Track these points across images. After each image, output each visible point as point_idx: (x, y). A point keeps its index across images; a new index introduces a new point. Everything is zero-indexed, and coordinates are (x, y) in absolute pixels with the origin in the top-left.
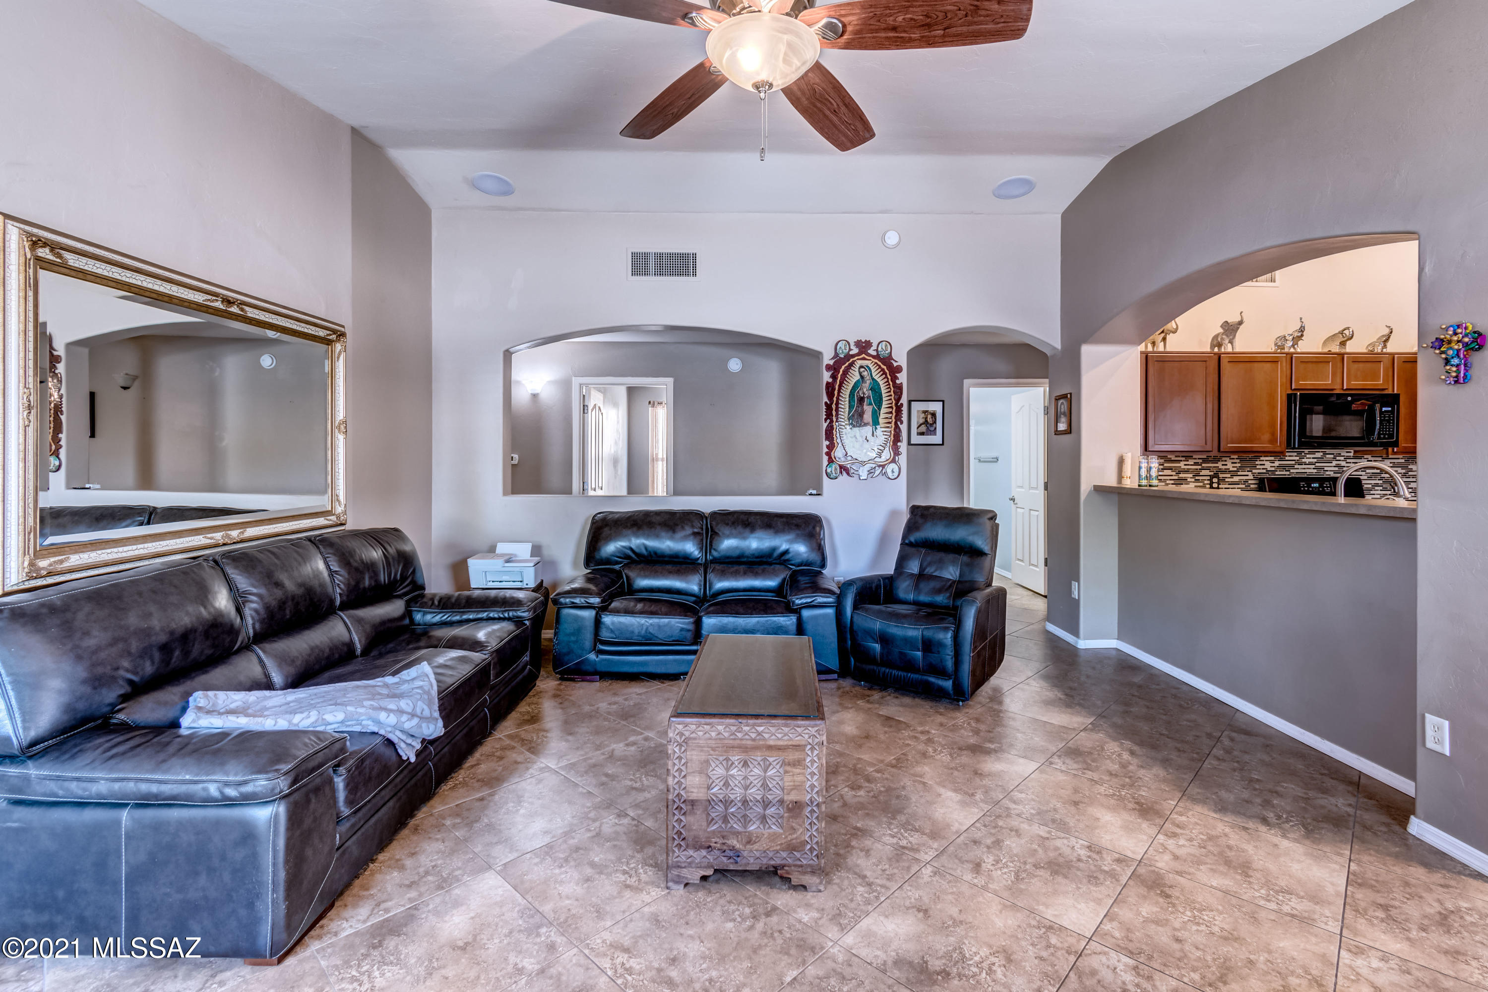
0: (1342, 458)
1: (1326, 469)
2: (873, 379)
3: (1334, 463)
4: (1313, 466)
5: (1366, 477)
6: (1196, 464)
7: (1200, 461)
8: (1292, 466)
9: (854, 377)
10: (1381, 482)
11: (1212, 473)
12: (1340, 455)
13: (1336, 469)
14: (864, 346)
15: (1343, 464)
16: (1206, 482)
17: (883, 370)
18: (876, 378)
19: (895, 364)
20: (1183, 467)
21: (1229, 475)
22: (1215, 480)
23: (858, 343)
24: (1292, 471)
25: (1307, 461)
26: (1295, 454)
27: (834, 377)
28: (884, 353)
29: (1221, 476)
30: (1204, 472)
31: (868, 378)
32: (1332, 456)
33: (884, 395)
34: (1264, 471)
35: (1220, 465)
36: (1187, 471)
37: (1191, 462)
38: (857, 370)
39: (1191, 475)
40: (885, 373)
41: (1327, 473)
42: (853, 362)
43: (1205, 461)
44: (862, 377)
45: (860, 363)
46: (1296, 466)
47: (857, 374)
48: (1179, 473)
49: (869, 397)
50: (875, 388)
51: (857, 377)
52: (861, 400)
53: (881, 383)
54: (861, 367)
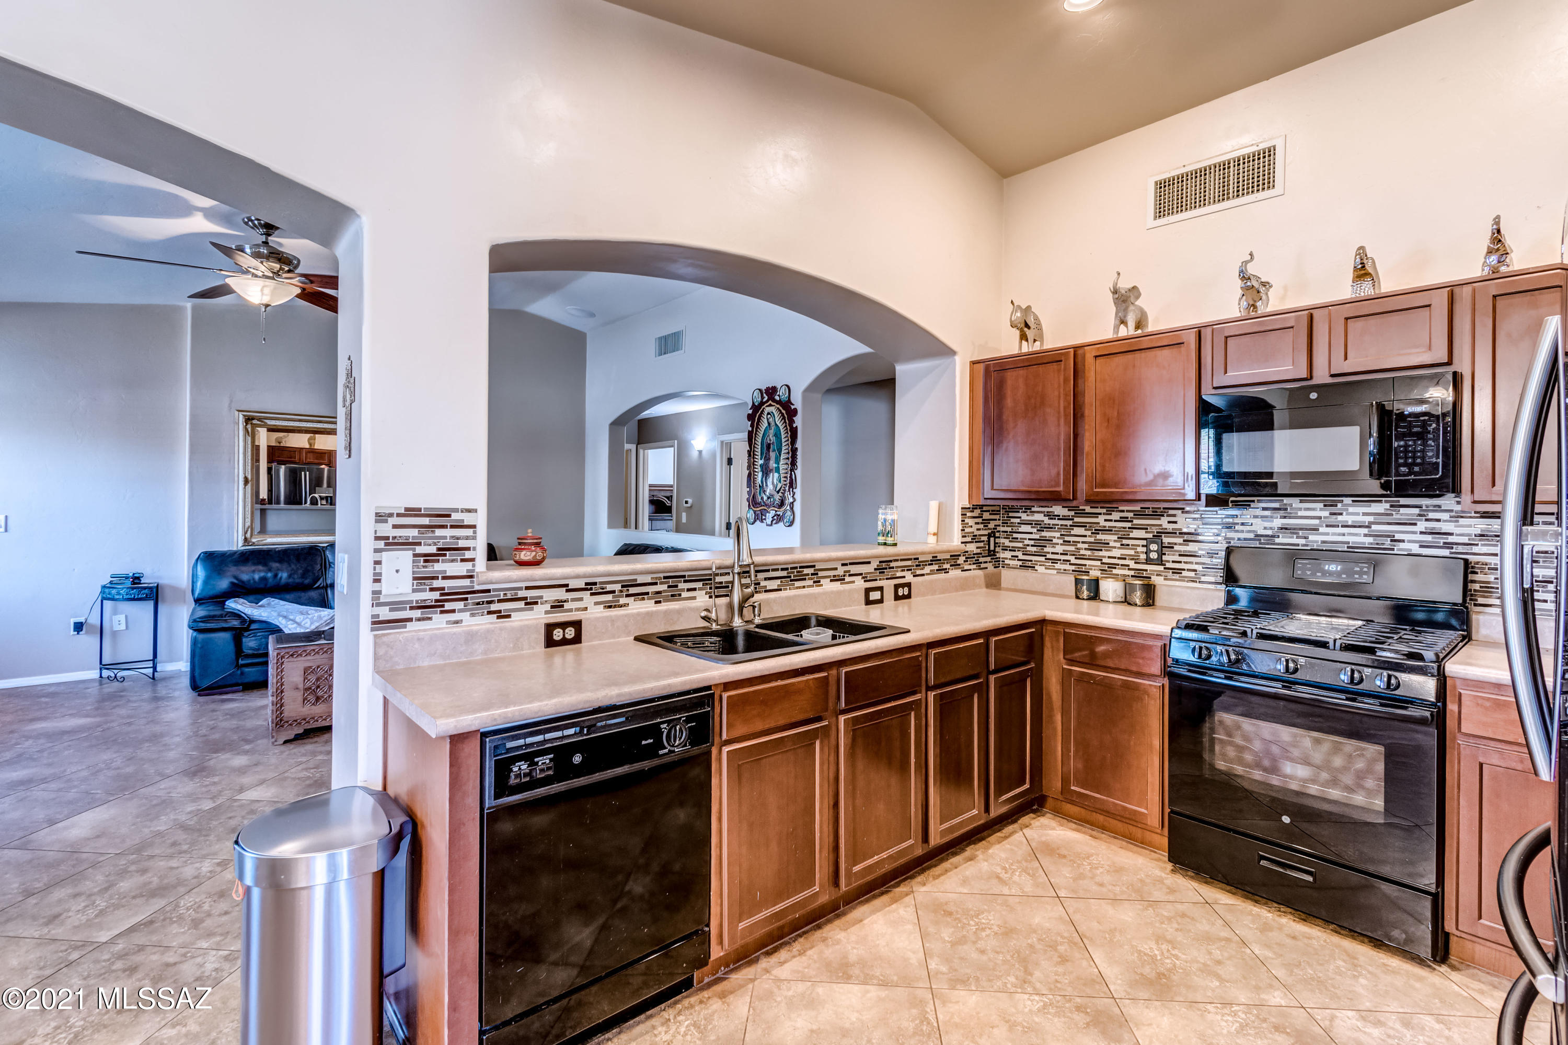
0: (1445, 516)
1: (1399, 536)
2: (776, 425)
3: (1422, 525)
4: (1365, 531)
6: (1124, 519)
7: (1131, 515)
8: (1315, 529)
9: (764, 424)
11: (1150, 536)
13: (1429, 538)
14: (771, 392)
15: (1447, 527)
16: (1140, 549)
17: (783, 414)
18: (778, 423)
19: (793, 407)
20: (1103, 523)
21: (1180, 540)
22: (1154, 547)
23: (767, 390)
24: (1311, 538)
25: (1350, 520)
26: (1321, 505)
27: (752, 426)
28: (784, 398)
29: (1166, 540)
30: (1136, 534)
31: (773, 424)
32: (1417, 511)
33: (783, 440)
34: (1252, 536)
35: (1164, 522)
36: (1109, 531)
37: (1116, 516)
38: (765, 417)
39: (1115, 537)
40: (784, 418)
41: (1403, 545)
42: (763, 410)
43: (1139, 515)
44: (769, 424)
45: (768, 410)
46: (1323, 530)
47: (765, 421)
48: (1097, 532)
49: (773, 443)
50: (777, 435)
51: (766, 424)
52: (769, 446)
53: (781, 428)
54: (768, 414)
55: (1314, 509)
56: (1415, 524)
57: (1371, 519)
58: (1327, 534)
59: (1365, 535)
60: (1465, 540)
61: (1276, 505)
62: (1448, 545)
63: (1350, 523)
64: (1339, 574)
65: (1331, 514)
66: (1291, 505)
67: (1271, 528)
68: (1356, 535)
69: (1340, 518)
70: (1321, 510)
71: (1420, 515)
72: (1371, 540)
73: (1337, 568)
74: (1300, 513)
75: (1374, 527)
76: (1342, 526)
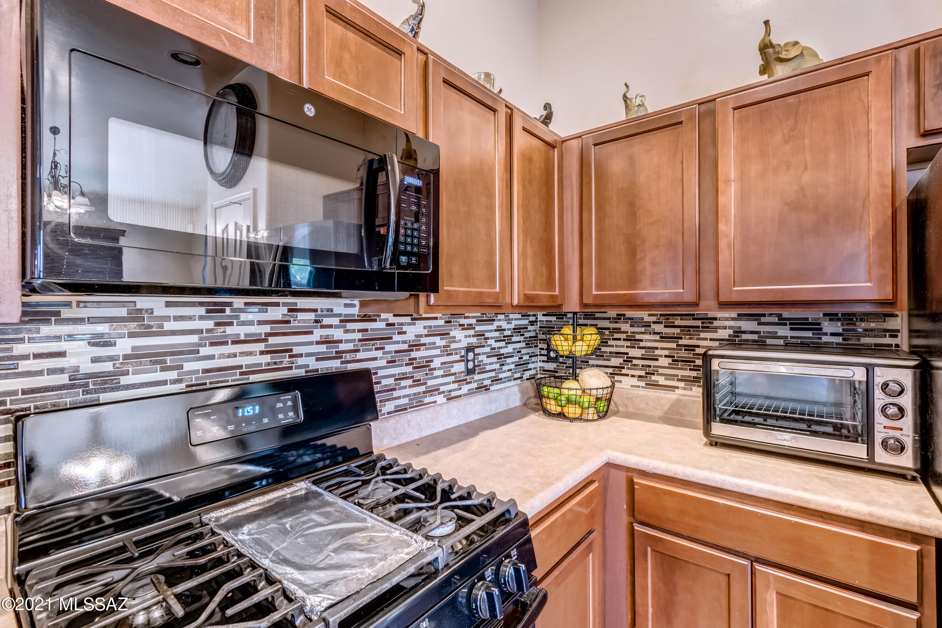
0: (335, 321)
1: (296, 350)
3: (318, 334)
4: (261, 346)
5: (383, 363)
10: (409, 369)
12: (330, 312)
13: (323, 348)
15: (338, 334)
24: (188, 366)
25: (242, 332)
26: (202, 311)
32: (311, 316)
34: (64, 379)
41: (301, 361)
46: (205, 351)
55: (190, 318)
56: (311, 333)
57: (267, 329)
58: (212, 357)
59: (262, 353)
60: (350, 346)
61: (123, 312)
62: (339, 355)
63: (242, 337)
64: (258, 418)
65: (218, 324)
66: (151, 311)
67: (111, 358)
68: (250, 354)
69: (229, 330)
70: (201, 318)
71: (316, 321)
72: (267, 358)
73: (254, 409)
74: (168, 326)
75: (272, 340)
76: (235, 342)
